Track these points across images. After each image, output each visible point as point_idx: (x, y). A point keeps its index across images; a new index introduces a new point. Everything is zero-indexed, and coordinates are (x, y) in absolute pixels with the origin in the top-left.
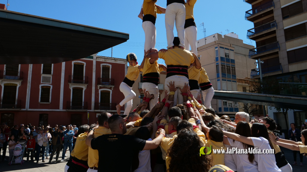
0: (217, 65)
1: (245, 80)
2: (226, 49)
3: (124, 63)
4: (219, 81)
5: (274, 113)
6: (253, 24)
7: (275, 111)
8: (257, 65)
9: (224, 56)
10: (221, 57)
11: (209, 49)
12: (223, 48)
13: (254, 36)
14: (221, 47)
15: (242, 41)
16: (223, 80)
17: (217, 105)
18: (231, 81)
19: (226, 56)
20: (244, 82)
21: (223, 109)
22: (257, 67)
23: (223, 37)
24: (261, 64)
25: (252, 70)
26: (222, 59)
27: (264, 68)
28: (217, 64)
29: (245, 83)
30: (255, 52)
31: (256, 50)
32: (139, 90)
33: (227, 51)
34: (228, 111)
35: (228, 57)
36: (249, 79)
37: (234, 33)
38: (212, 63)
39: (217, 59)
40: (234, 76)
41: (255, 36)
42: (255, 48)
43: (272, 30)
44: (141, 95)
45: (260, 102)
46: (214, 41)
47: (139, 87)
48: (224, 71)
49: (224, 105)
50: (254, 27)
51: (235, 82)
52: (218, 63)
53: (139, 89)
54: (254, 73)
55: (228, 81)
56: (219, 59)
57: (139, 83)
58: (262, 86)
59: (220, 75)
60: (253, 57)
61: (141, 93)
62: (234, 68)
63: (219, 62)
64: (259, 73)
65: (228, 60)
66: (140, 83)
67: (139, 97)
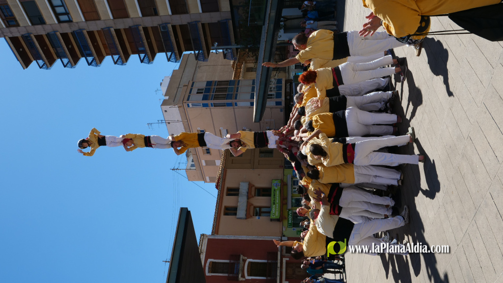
0: (214, 106)
1: (237, 68)
2: (190, 93)
3: (207, 240)
4: (238, 103)
5: (284, 33)
6: (160, 53)
7: (282, 31)
8: (219, 50)
9: (201, 96)
10: (203, 100)
11: (189, 117)
12: (189, 96)
13: (178, 54)
14: (188, 100)
15: (174, 71)
16: (236, 98)
17: (272, 108)
18: (238, 87)
19: (202, 93)
20: (239, 70)
21: (278, 100)
22: (221, 51)
23: (167, 98)
24: (218, 45)
25: (225, 58)
26: (205, 98)
27: (223, 41)
28: (212, 106)
29: (240, 68)
30: (199, 52)
31: (197, 52)
32: (248, 218)
33: (195, 91)
34: (281, 93)
35: (202, 89)
36: (234, 63)
37: (162, 82)
38: (211, 112)
39: (205, 105)
40: (229, 82)
41: (177, 51)
42: (195, 52)
43: (171, 29)
44: (256, 216)
45: (273, 49)
46: (178, 108)
47: (244, 219)
48: (224, 96)
49: (271, 98)
50: (164, 53)
51: (239, 81)
52: (212, 104)
53: (246, 219)
54: (229, 55)
55: (237, 91)
56: (205, 102)
57: (237, 218)
58: (249, 46)
59: (229, 101)
60: (206, 55)
61: (252, 215)
62: (220, 83)
63: (209, 102)
64: (229, 49)
65: (207, 90)
66: (237, 216)
67: (259, 218)
